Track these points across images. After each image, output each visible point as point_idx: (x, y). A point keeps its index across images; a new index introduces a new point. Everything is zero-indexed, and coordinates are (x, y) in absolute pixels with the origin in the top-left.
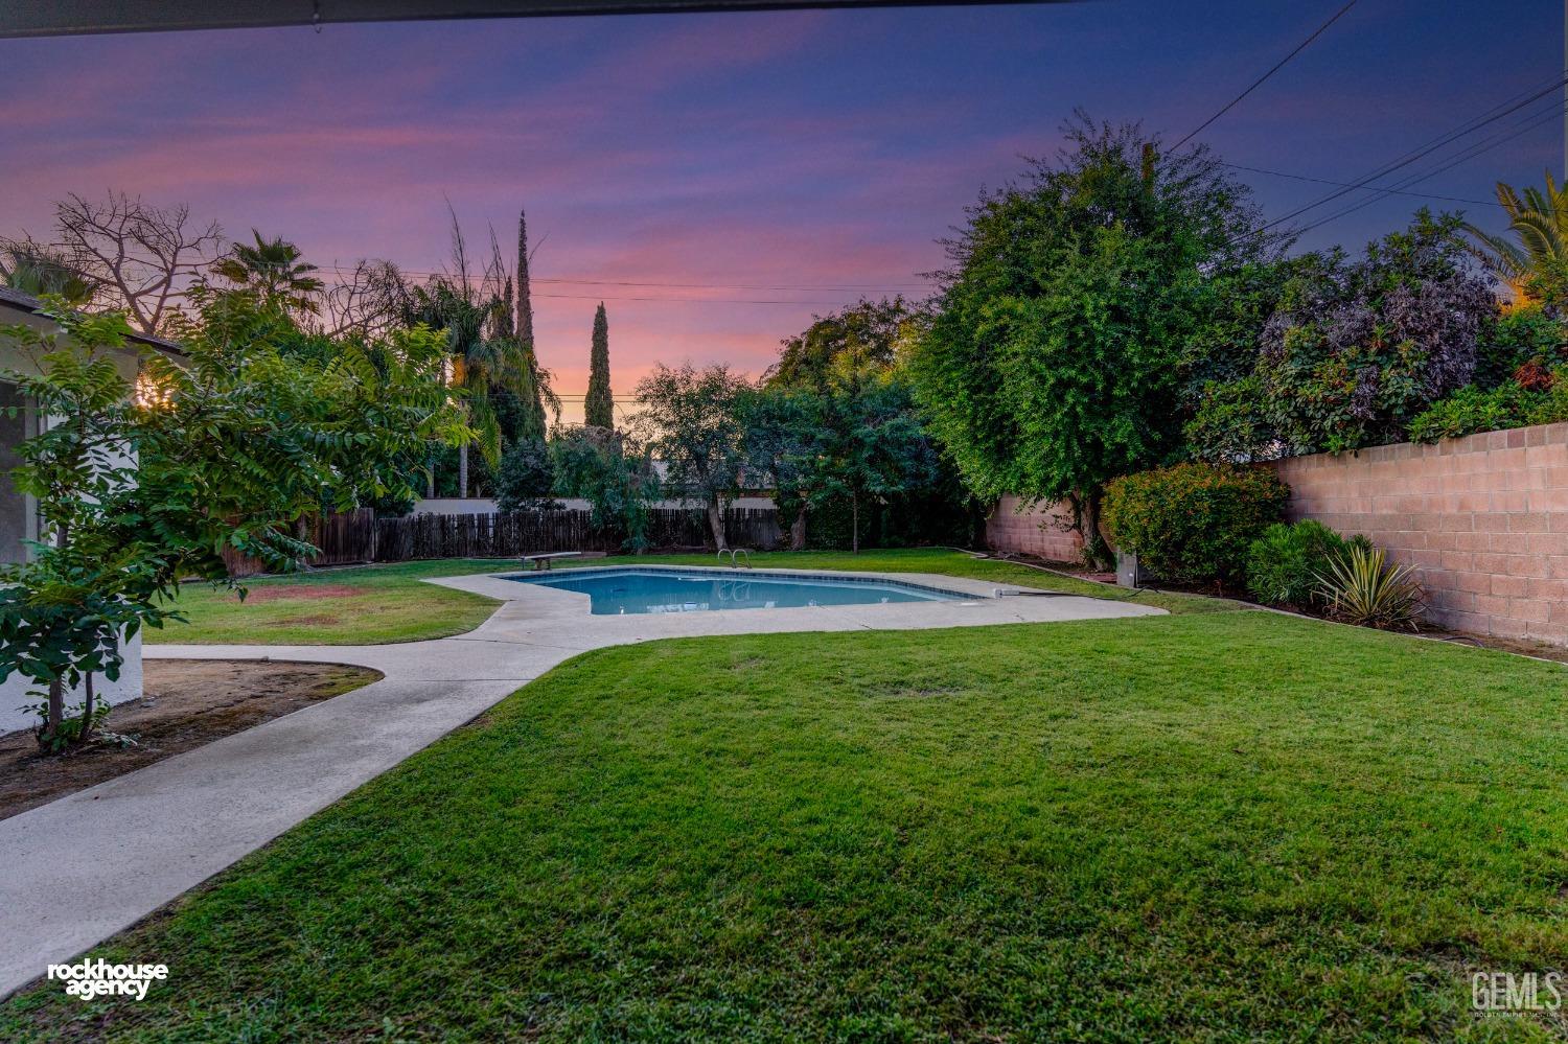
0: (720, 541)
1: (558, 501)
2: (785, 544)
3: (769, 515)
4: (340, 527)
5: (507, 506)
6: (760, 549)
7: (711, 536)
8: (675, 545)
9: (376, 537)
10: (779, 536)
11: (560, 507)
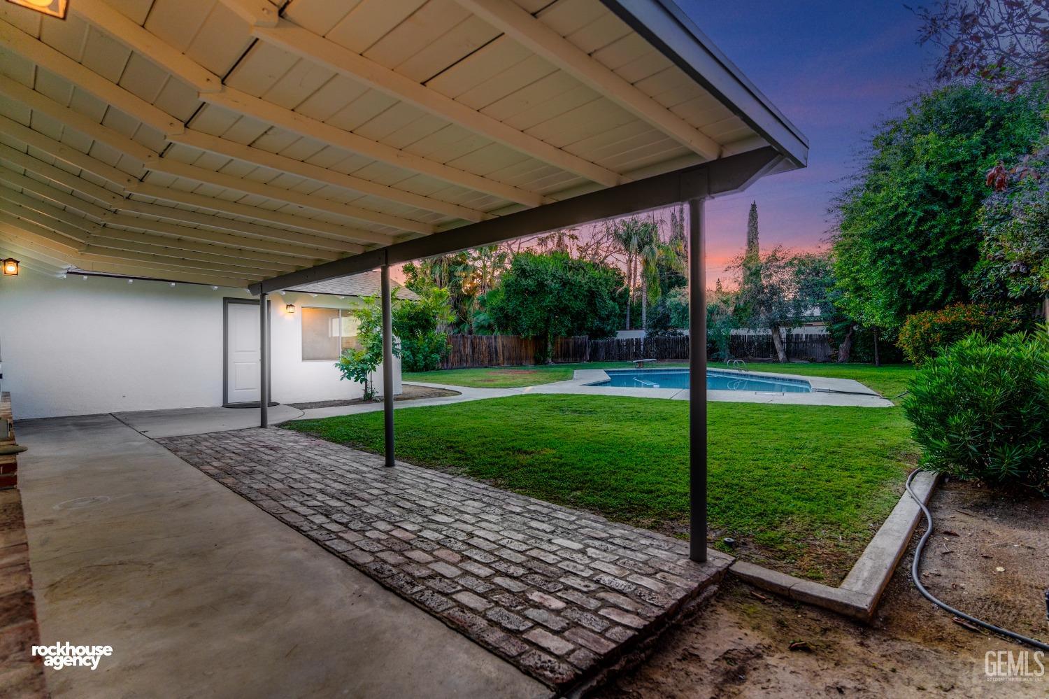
0: (781, 356)
1: (679, 331)
2: (833, 358)
3: (822, 339)
4: (571, 344)
5: (650, 334)
6: (813, 361)
7: (775, 353)
8: (750, 357)
9: (589, 351)
10: (830, 352)
11: (680, 334)
